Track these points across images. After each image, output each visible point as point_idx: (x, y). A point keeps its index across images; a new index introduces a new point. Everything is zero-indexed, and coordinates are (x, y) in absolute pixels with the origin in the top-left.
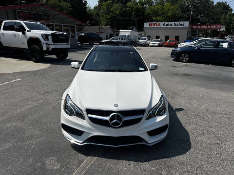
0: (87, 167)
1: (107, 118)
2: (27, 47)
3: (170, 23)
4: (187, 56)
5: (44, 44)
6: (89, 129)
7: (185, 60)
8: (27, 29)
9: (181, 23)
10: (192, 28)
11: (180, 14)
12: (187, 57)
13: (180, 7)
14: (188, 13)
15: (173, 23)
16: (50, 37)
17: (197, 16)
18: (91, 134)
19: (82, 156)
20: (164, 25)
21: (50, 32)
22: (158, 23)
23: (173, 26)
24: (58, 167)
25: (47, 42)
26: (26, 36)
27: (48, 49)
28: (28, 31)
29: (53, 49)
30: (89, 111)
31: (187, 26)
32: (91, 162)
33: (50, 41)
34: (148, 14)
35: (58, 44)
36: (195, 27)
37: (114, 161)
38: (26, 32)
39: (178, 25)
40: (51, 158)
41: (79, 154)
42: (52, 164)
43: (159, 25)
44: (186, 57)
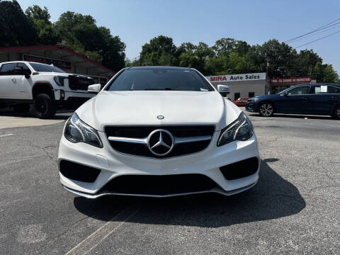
0: (101, 237)
1: (145, 141)
2: (32, 98)
3: (240, 75)
4: (270, 107)
5: (56, 90)
6: (110, 163)
7: (268, 113)
8: (33, 71)
9: (255, 74)
10: (271, 83)
11: (253, 67)
12: (271, 109)
13: (251, 58)
14: (263, 64)
15: (244, 76)
16: (66, 82)
17: (276, 68)
18: (114, 173)
19: (95, 221)
20: (232, 78)
21: (66, 75)
22: (223, 76)
23: (244, 79)
24: (43, 239)
25: (62, 88)
26: (31, 81)
27: (62, 98)
28: (34, 74)
29: (69, 98)
30: (110, 130)
31: (264, 78)
32: (111, 229)
33: (66, 86)
34: (209, 68)
35: (78, 91)
36: (275, 81)
37: (159, 227)
38: (31, 75)
39: (250, 78)
40: (31, 226)
41: (90, 219)
42: (31, 235)
43: (225, 78)
44: (268, 109)
